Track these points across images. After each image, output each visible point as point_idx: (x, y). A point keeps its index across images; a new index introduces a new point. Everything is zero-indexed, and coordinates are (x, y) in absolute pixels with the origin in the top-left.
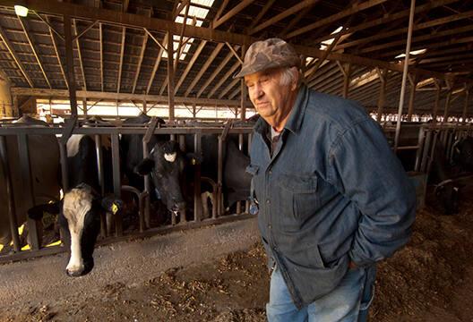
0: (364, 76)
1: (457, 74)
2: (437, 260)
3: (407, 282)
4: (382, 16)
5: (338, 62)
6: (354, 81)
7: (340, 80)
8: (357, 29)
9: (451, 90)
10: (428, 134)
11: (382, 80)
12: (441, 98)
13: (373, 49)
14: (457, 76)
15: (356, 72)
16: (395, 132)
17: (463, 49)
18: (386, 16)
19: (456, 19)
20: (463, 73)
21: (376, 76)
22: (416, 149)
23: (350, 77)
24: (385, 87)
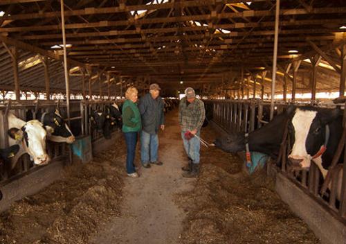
0: (29, 60)
1: (92, 65)
2: (107, 190)
3: (95, 210)
4: (37, 12)
5: (4, 44)
6: (21, 63)
7: (8, 61)
8: (17, 17)
9: (91, 76)
10: (86, 108)
11: (45, 65)
12: (86, 82)
13: (33, 37)
14: (92, 66)
15: (22, 56)
16: (66, 107)
17: (93, 48)
18: (41, 12)
19: (87, 26)
20: (96, 65)
21: (38, 61)
22: (80, 119)
23: (18, 59)
24: (48, 71)
